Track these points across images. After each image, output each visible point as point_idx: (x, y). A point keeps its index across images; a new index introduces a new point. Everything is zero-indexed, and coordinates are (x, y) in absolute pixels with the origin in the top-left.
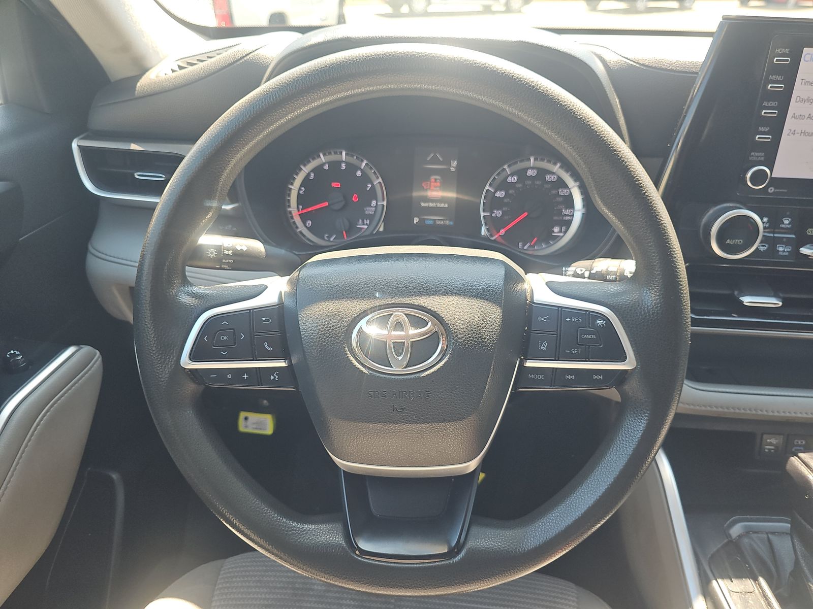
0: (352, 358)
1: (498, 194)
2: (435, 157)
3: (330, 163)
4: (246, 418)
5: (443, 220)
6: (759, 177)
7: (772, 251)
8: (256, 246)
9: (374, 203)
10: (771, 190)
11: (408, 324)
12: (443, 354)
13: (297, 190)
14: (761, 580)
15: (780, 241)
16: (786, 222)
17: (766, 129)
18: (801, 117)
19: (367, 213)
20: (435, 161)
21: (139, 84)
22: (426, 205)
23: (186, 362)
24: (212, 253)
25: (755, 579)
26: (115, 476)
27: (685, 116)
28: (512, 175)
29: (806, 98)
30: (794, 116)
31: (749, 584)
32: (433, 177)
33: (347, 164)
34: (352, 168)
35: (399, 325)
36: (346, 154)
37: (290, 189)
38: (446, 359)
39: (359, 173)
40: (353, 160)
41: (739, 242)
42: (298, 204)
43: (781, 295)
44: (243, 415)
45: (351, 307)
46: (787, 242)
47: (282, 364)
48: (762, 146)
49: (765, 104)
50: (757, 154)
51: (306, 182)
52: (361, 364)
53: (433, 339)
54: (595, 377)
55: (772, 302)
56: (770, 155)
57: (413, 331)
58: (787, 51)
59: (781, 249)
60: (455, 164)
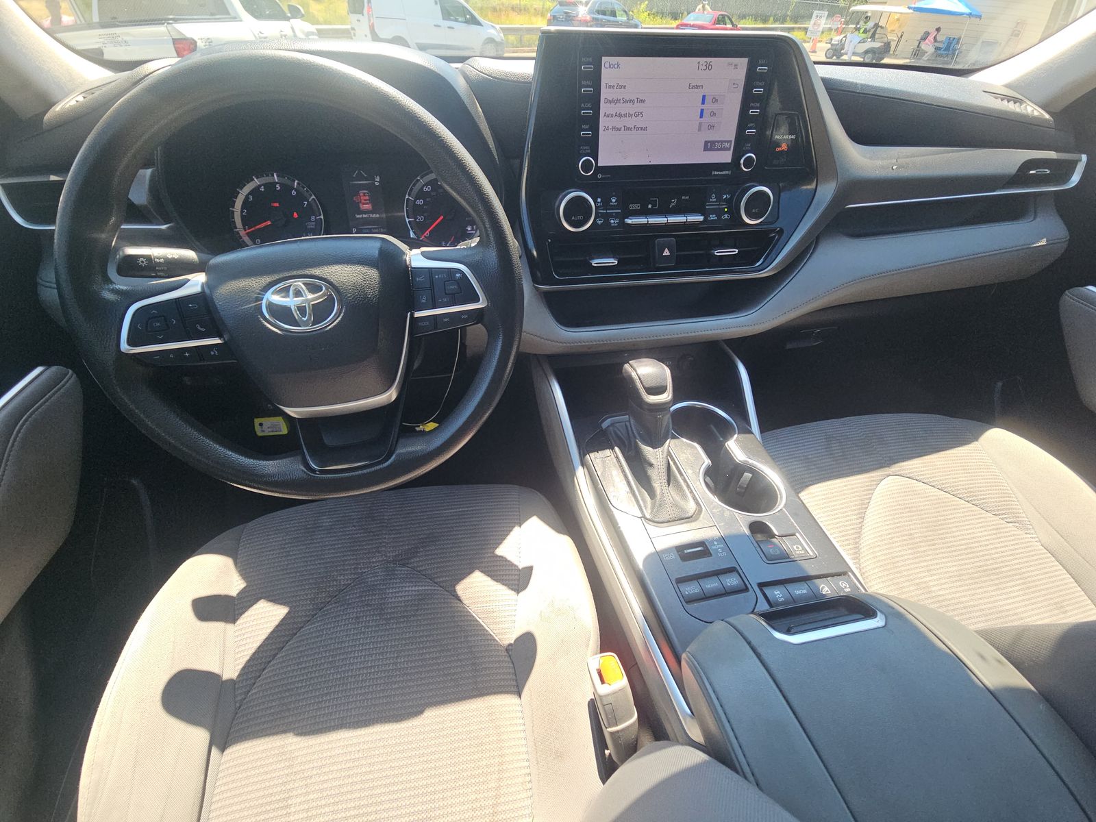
0: (266, 323)
1: (418, 202)
2: (359, 174)
3: (265, 185)
4: (261, 425)
5: (378, 228)
6: (587, 166)
7: (607, 222)
8: (190, 254)
9: (313, 218)
10: (600, 176)
11: (306, 291)
12: (340, 311)
13: (239, 211)
14: (616, 448)
15: (611, 215)
16: (614, 200)
17: (587, 127)
18: (610, 116)
19: (309, 227)
20: (360, 178)
21: (46, 118)
22: (361, 216)
23: (124, 346)
24: (142, 262)
25: (613, 449)
26: (134, 482)
27: (529, 119)
28: (426, 185)
29: (611, 99)
30: (605, 115)
31: (608, 452)
32: (361, 192)
33: (281, 185)
34: (287, 189)
35: (298, 293)
36: (278, 176)
37: (233, 212)
38: (342, 315)
39: (294, 193)
40: (286, 180)
41: (581, 217)
42: (244, 225)
43: (618, 256)
44: (257, 421)
45: (255, 283)
46: (616, 216)
47: (217, 341)
48: (586, 141)
49: (583, 105)
50: (585, 148)
51: (245, 204)
52: (275, 327)
53: (329, 302)
54: (463, 317)
55: (612, 262)
56: (593, 147)
57: (310, 296)
58: (590, 59)
59: (612, 221)
60: (378, 179)
